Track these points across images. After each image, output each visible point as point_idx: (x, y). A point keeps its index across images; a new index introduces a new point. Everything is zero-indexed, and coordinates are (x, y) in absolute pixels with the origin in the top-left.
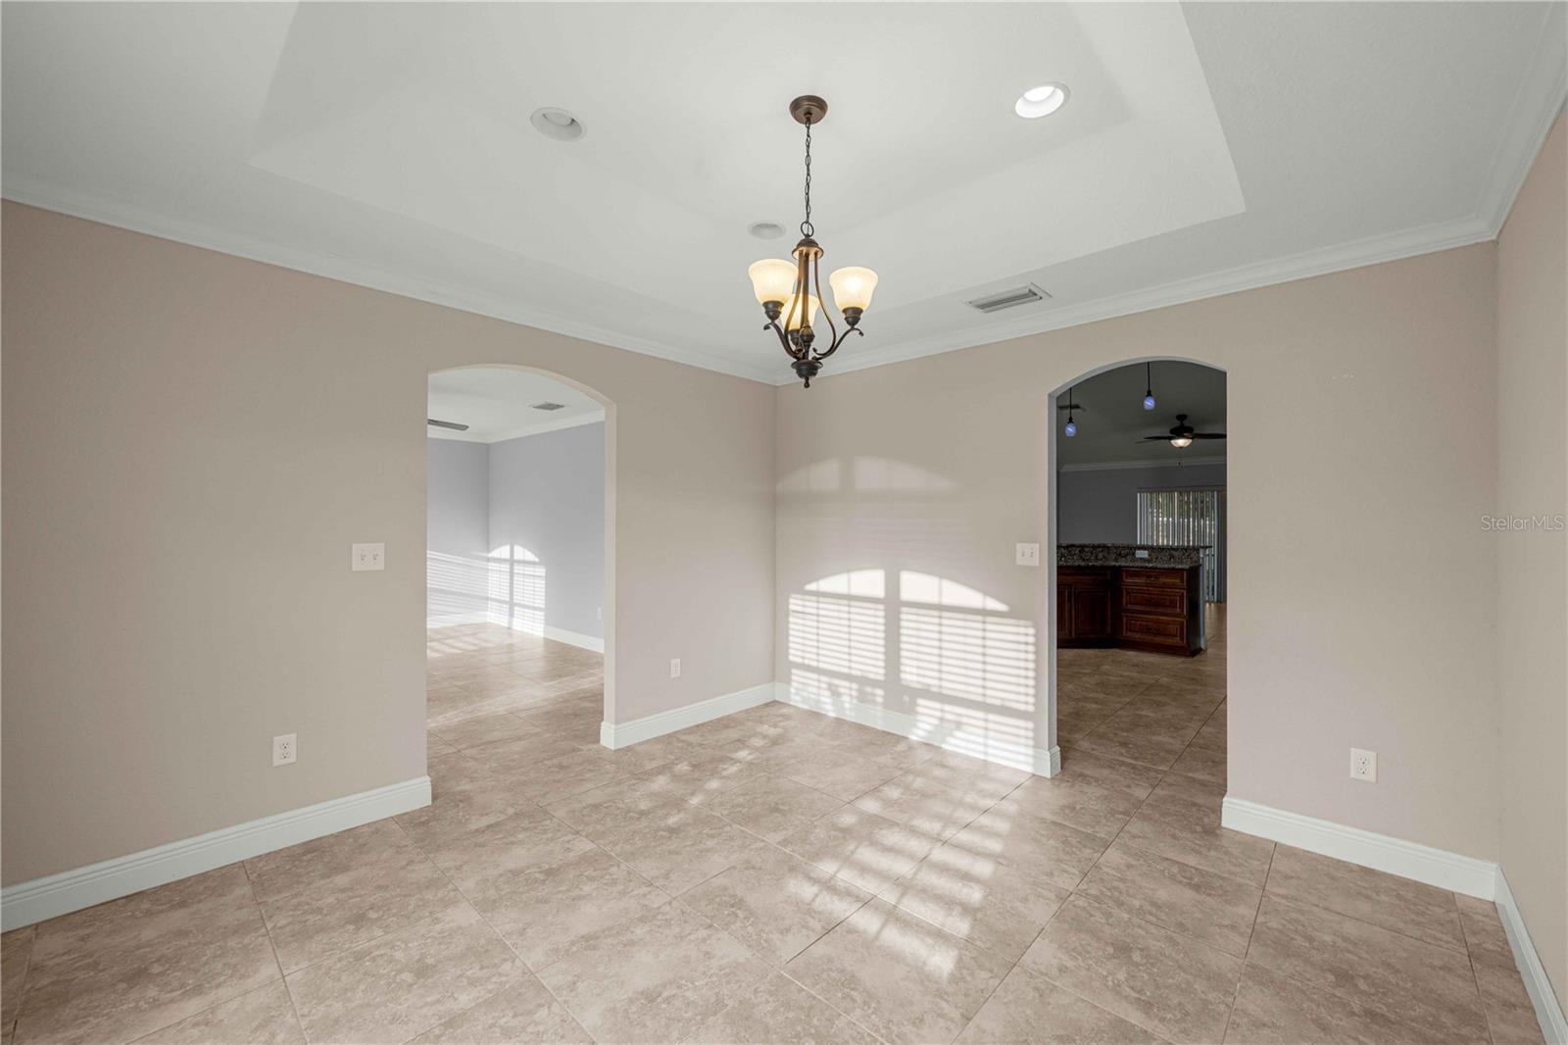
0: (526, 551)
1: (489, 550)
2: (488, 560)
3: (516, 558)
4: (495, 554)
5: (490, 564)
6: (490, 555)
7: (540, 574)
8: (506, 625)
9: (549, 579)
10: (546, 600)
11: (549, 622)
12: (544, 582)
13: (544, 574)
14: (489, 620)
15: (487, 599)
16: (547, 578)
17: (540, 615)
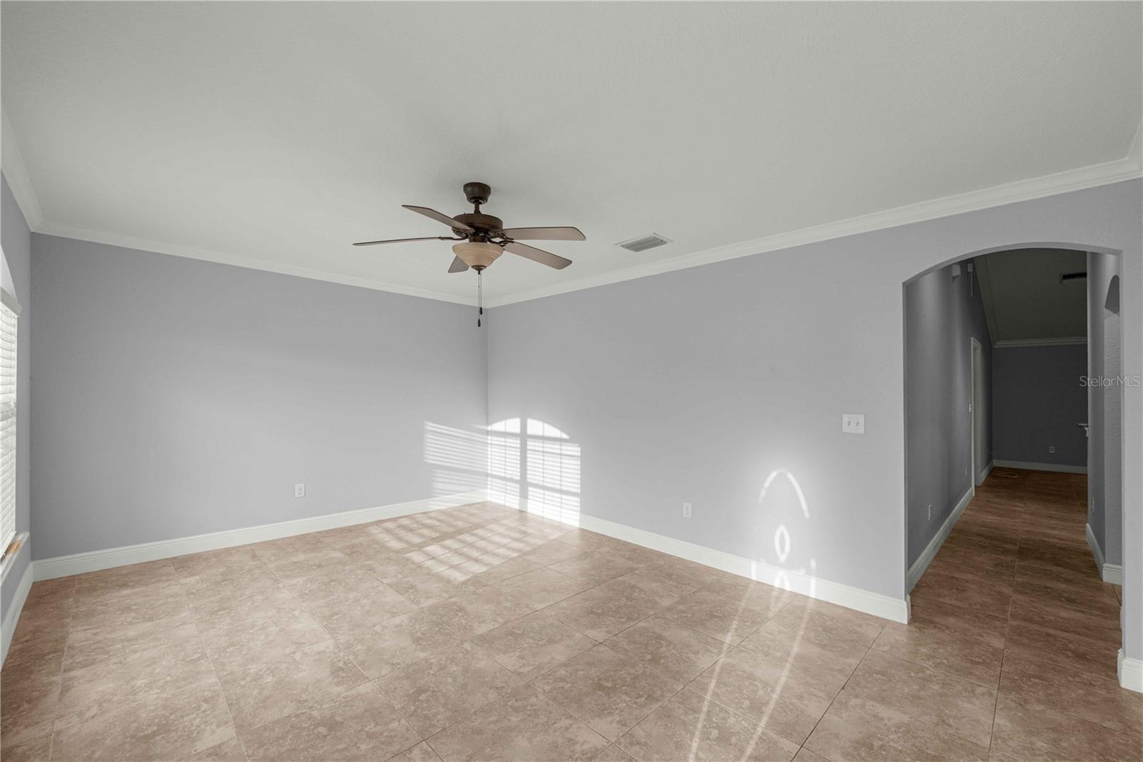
0: (546, 425)
1: (488, 423)
2: (488, 433)
3: (529, 432)
4: (498, 426)
5: (489, 437)
6: (489, 428)
7: (576, 454)
8: (517, 507)
9: (586, 461)
10: (581, 484)
11: (585, 510)
12: (579, 463)
13: (579, 454)
14: (489, 499)
15: (487, 475)
16: (583, 458)
17: (575, 501)
